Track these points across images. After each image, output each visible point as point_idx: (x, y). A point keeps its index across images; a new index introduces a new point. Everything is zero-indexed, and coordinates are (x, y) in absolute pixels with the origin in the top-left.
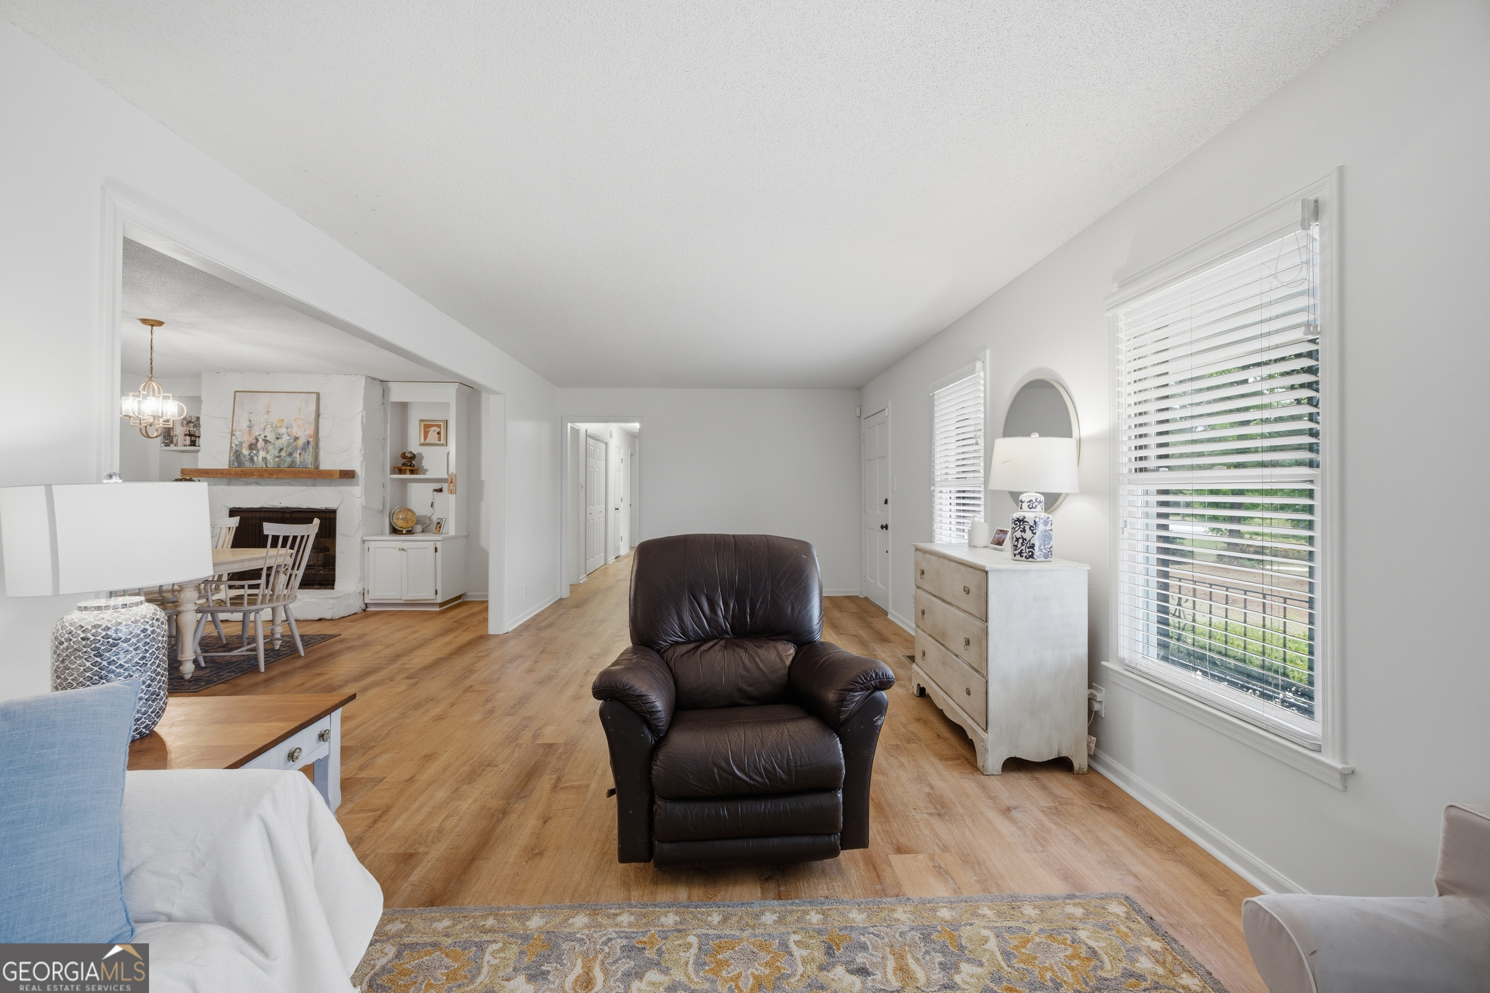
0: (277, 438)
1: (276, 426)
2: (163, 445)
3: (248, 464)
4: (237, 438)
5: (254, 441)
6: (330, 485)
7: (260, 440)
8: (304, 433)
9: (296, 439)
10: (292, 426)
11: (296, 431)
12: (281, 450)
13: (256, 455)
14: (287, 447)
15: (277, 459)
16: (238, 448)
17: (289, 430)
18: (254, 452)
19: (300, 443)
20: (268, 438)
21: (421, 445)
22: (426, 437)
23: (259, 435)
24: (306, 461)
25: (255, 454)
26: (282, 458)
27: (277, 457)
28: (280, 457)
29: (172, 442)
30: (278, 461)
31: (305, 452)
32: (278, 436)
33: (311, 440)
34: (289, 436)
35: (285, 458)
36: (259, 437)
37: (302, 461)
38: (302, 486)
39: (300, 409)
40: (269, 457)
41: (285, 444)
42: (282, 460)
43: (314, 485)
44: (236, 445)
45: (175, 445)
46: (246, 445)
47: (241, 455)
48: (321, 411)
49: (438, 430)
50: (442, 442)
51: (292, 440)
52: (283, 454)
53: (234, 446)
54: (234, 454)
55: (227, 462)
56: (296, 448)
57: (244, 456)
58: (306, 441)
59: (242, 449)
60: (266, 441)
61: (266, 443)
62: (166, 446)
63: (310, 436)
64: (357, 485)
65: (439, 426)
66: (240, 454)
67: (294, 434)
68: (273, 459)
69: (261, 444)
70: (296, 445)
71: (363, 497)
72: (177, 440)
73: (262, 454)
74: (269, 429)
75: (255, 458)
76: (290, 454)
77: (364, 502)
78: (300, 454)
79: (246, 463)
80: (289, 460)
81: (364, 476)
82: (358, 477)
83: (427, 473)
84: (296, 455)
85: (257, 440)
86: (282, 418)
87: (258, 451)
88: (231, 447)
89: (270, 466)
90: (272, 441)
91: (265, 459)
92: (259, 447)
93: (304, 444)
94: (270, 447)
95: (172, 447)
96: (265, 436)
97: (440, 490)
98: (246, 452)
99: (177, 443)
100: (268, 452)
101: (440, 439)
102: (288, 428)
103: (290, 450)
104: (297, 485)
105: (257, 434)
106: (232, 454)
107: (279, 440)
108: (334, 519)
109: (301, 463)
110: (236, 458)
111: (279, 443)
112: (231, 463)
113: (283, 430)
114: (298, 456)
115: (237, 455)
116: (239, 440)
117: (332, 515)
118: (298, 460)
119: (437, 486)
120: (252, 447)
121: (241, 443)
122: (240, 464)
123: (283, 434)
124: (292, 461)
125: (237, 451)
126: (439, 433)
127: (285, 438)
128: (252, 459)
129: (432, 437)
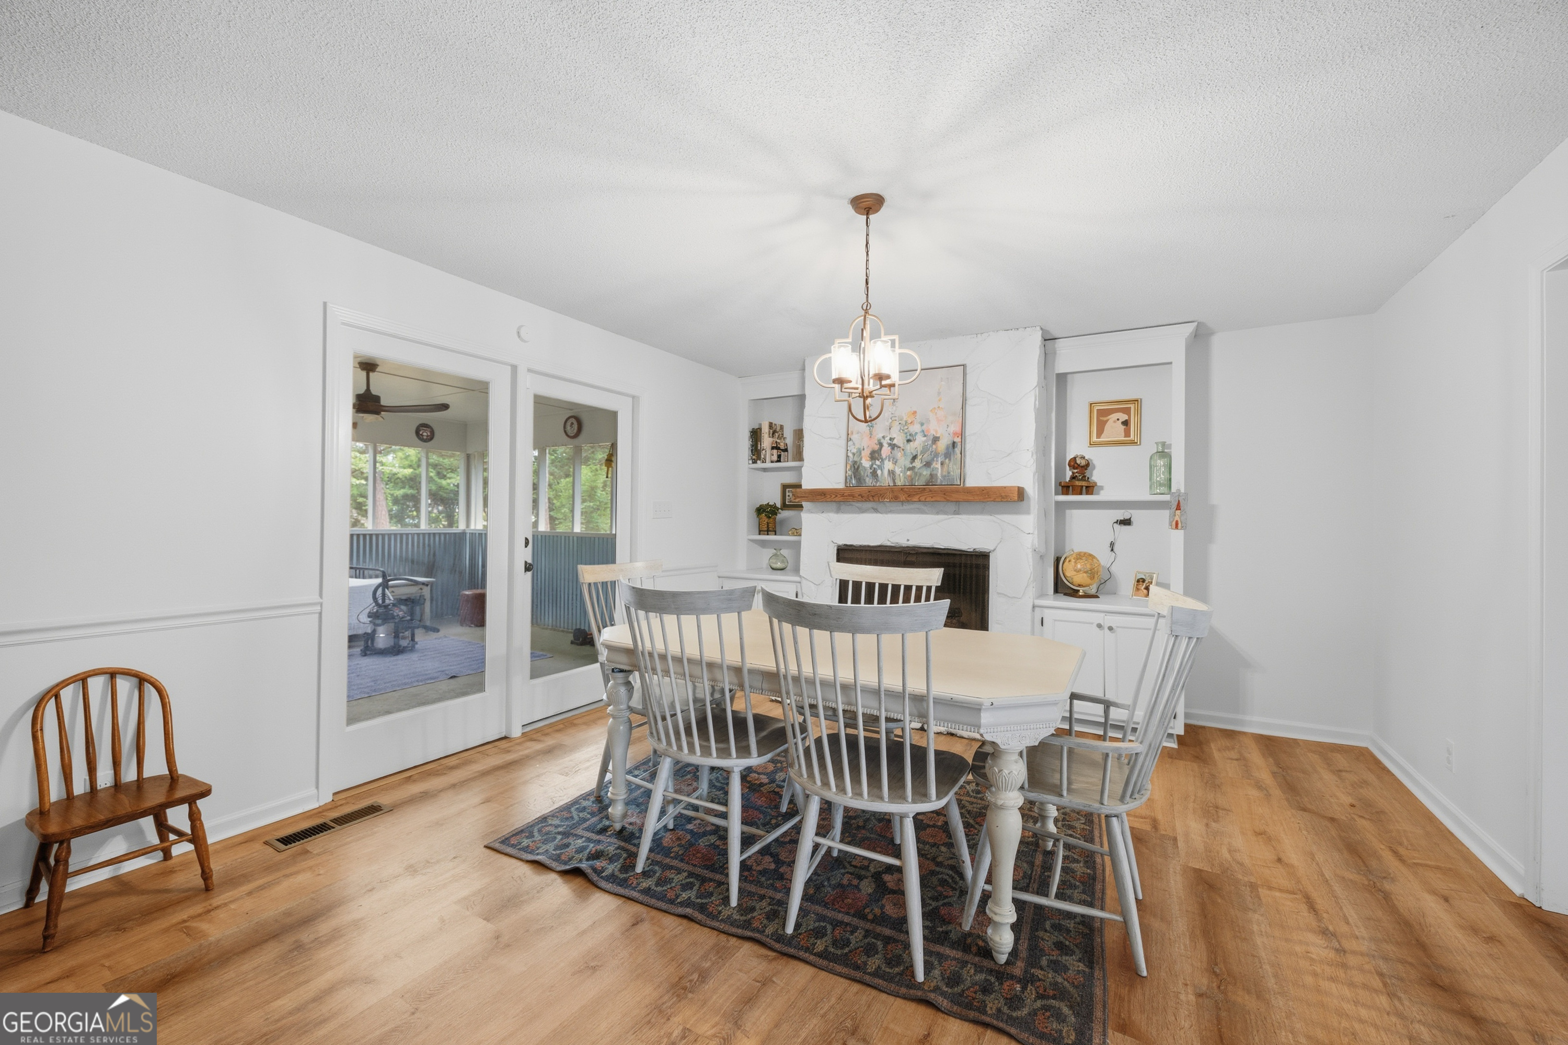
0: (909, 441)
1: (906, 422)
2: (751, 462)
3: (869, 481)
4: (854, 444)
5: (877, 447)
6: (982, 512)
7: (885, 445)
8: (946, 434)
9: (936, 440)
10: (928, 421)
11: (935, 428)
12: (914, 458)
13: (881, 467)
14: (923, 452)
15: (909, 473)
16: (856, 459)
17: (924, 427)
18: (878, 463)
19: (942, 445)
20: (895, 442)
21: (1092, 444)
22: (1100, 433)
23: (884, 437)
24: (952, 473)
25: (878, 466)
26: (916, 470)
27: (909, 469)
28: (912, 469)
29: (759, 458)
30: (910, 476)
31: (950, 460)
32: (908, 438)
33: (958, 440)
34: (925, 436)
35: (920, 471)
36: (882, 441)
37: (944, 473)
38: (938, 513)
39: (939, 393)
40: (898, 471)
41: (920, 449)
42: (916, 474)
43: (956, 513)
44: (854, 454)
45: (763, 462)
46: (866, 453)
47: (861, 468)
48: (968, 395)
49: (1124, 417)
50: (1132, 437)
51: (930, 442)
52: (917, 464)
53: (850, 454)
54: (851, 467)
55: (842, 480)
56: (936, 455)
57: (865, 468)
58: (950, 442)
59: (861, 459)
60: (893, 446)
61: (893, 449)
62: (753, 463)
63: (955, 434)
64: (1028, 512)
65: (1127, 411)
66: (858, 467)
67: (932, 432)
68: (905, 474)
69: (886, 450)
70: (936, 449)
71: (1036, 532)
72: (765, 455)
73: (888, 465)
74: (896, 428)
75: (879, 472)
76: (928, 464)
77: (1036, 542)
78: (942, 464)
79: (867, 479)
80: (926, 472)
81: (1037, 497)
82: (1029, 498)
83: (1102, 492)
84: (937, 465)
85: (881, 445)
86: (915, 410)
87: (883, 460)
88: (847, 456)
89: (899, 483)
90: (901, 445)
91: (892, 473)
92: (884, 456)
93: (947, 448)
94: (898, 454)
95: (759, 464)
96: (891, 439)
97: (1126, 522)
98: (866, 463)
99: (765, 459)
100: (895, 463)
101: (1127, 434)
102: (922, 424)
103: (927, 457)
104: (932, 513)
105: (880, 436)
106: (848, 467)
107: (911, 443)
108: (986, 567)
109: (943, 477)
110: (854, 473)
111: (911, 448)
112: (848, 481)
113: (915, 428)
114: (939, 466)
115: (856, 468)
116: (857, 446)
117: (980, 561)
118: (939, 475)
119: (1121, 514)
120: (875, 455)
121: (860, 451)
122: (860, 480)
123: (916, 433)
124: (931, 475)
125: (855, 462)
126: (1126, 423)
127: (920, 440)
128: (874, 474)
129: (1114, 429)
